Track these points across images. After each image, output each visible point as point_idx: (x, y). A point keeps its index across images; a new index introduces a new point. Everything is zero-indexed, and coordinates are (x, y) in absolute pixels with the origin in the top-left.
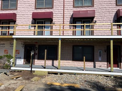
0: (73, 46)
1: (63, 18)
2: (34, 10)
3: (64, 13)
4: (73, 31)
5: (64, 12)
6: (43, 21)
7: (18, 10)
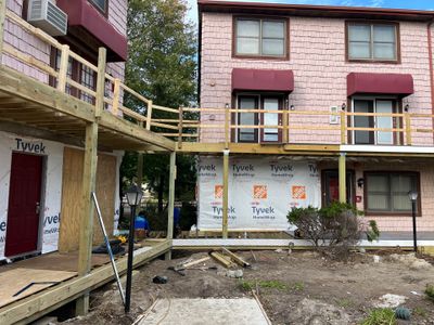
2: (343, 64)
3: (432, 81)
5: (431, 75)
6: (374, 98)
7: (292, 61)
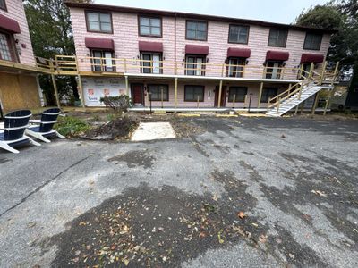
0: (186, 86)
1: (175, 51)
5: (175, 44)
6: (151, 54)
7: (114, 35)
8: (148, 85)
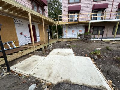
1: (112, 8)
2: (92, 2)
3: (113, 5)
4: (116, 16)
5: (113, 3)
6: (98, 10)
7: (81, 3)
8: (94, 27)
